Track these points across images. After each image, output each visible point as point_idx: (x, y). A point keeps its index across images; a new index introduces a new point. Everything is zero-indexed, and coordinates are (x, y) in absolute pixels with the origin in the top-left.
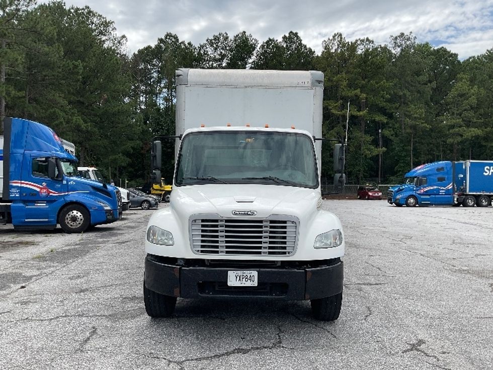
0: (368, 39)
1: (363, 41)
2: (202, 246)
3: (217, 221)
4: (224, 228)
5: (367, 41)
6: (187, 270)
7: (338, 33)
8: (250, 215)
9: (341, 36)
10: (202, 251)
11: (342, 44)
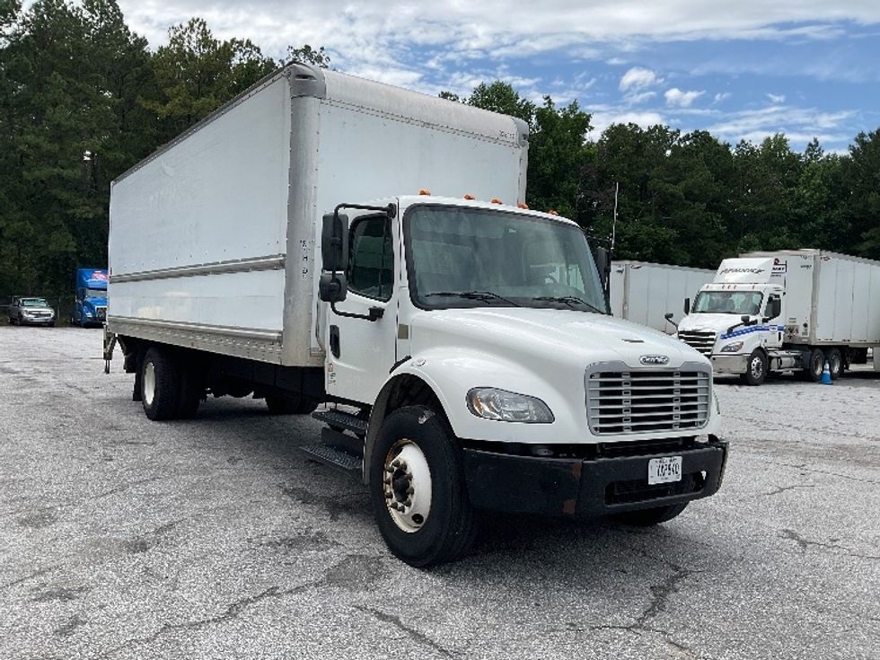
0: (249, 43)
1: (241, 43)
2: (602, 421)
3: (618, 375)
4: (630, 388)
5: (247, 46)
6: (594, 464)
7: (198, 20)
8: (661, 363)
9: (205, 25)
10: (602, 430)
11: (206, 41)
